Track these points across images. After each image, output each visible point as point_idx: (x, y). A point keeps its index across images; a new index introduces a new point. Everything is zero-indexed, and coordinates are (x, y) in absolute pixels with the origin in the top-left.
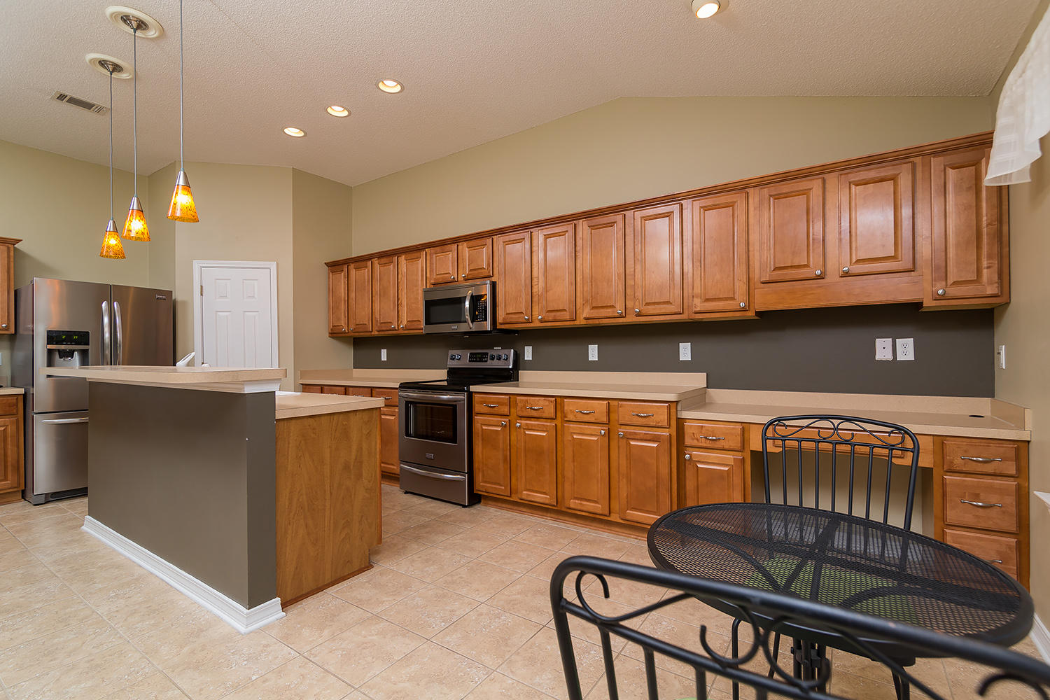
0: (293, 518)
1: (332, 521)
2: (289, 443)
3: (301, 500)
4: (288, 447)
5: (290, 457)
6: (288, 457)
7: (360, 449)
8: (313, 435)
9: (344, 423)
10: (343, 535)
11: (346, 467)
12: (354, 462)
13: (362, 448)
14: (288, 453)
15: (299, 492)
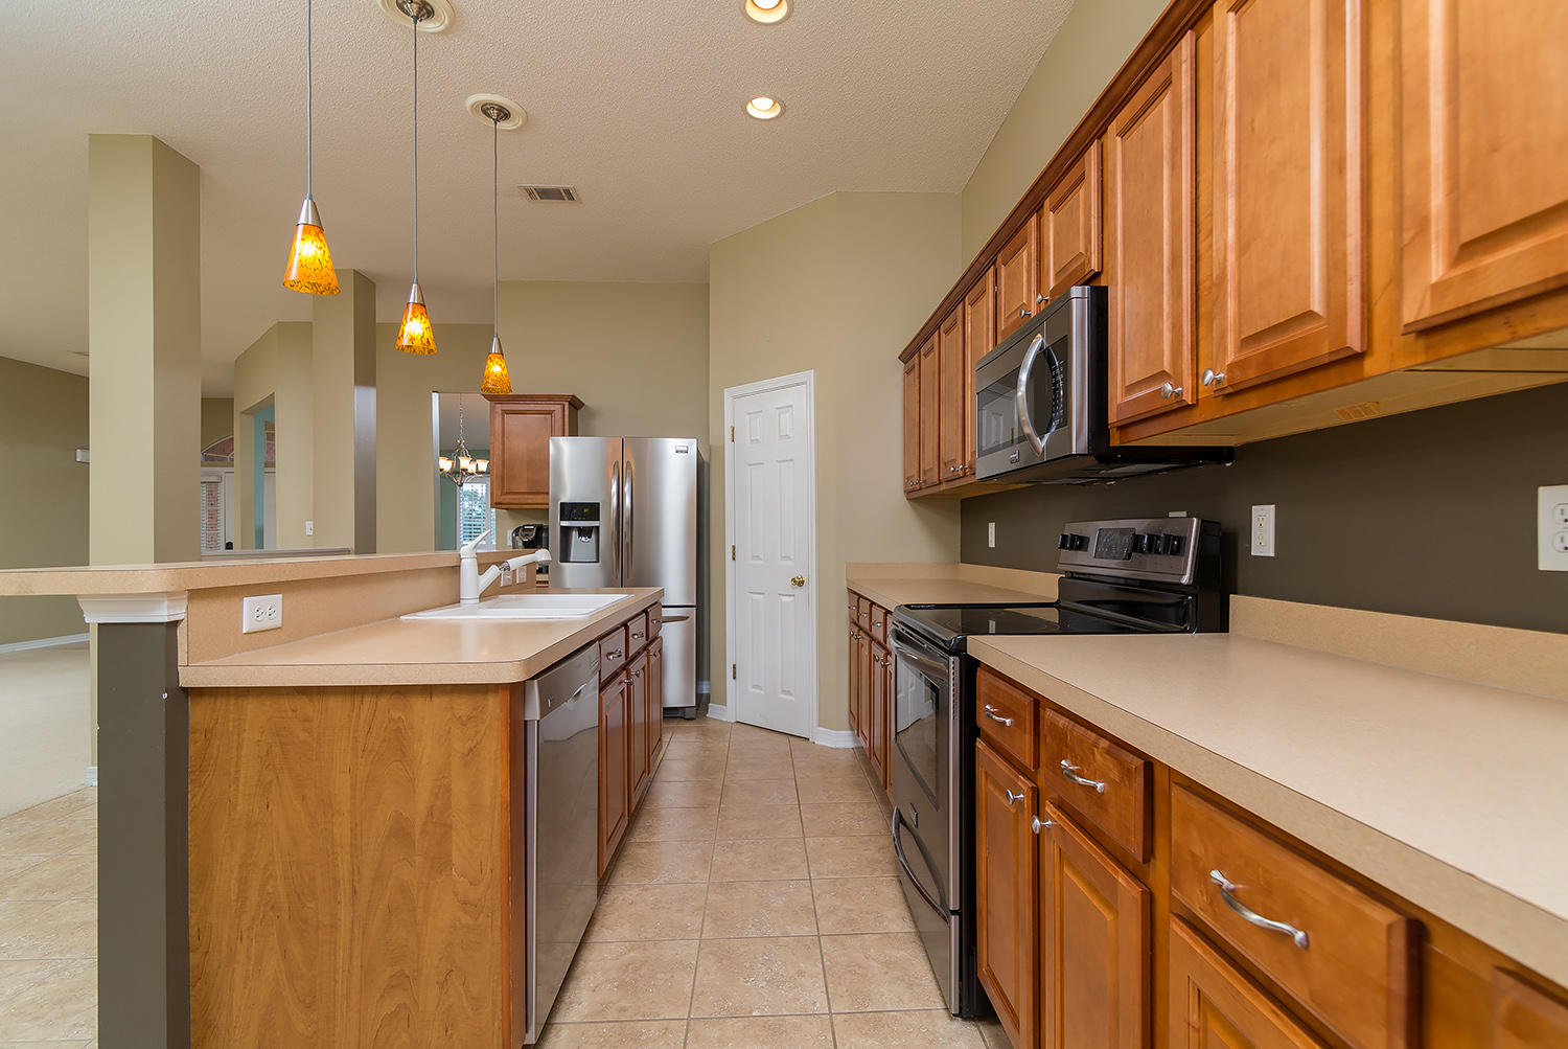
0: (250, 929)
1: (356, 962)
2: (239, 747)
3: (269, 888)
4: (239, 757)
5: (242, 780)
6: (237, 778)
7: (443, 790)
8: (303, 736)
9: (396, 716)
10: (390, 1006)
11: (400, 831)
12: (425, 824)
13: (448, 789)
14: (238, 771)
15: (266, 868)
